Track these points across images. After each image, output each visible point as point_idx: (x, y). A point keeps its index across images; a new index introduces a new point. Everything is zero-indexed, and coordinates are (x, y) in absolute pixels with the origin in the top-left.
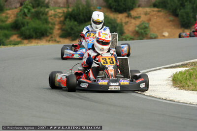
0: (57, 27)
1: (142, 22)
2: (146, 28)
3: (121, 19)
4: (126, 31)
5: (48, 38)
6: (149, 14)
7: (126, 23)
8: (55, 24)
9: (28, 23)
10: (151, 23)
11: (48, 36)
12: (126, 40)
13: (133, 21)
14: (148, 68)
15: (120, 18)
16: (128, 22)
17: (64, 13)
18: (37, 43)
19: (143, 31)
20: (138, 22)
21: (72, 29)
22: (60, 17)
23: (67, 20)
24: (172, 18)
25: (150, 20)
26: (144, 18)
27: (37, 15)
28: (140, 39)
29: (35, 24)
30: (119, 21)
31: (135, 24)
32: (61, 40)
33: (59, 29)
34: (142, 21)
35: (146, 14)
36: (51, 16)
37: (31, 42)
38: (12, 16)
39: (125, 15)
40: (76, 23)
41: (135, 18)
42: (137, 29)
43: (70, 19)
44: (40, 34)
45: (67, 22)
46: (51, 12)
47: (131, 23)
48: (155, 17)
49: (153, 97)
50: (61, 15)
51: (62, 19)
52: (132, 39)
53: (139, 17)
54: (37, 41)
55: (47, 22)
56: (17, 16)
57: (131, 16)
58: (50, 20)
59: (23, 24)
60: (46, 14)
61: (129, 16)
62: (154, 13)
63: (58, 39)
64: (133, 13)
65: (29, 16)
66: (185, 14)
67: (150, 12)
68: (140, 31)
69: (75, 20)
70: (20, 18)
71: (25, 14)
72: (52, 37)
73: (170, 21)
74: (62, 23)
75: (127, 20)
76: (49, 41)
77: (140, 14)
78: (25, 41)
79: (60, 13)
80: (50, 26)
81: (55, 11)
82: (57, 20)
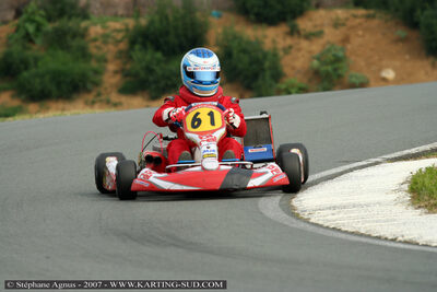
0: (111, 67)
1: (328, 47)
2: (337, 60)
3: (274, 41)
4: (287, 70)
5: (90, 97)
6: (344, 24)
7: (287, 50)
8: (106, 61)
9: (36, 60)
10: (349, 47)
11: (89, 91)
12: (289, 93)
13: (304, 44)
14: (347, 162)
15: (271, 37)
16: (290, 47)
17: (127, 30)
18: (63, 110)
19: (330, 68)
20: (316, 47)
21: (149, 70)
22: (118, 42)
23: (137, 47)
24: (401, 32)
25: (346, 40)
26: (331, 35)
27: (60, 40)
28: (325, 89)
29: (54, 61)
30: (267, 45)
31: (310, 52)
32: (124, 99)
33: (116, 72)
34: (328, 42)
35: (336, 24)
36: (95, 40)
37: (48, 109)
39: (283, 28)
40: (159, 55)
41: (309, 37)
42: (316, 63)
43: (144, 46)
44: (69, 88)
45: (137, 54)
46: (95, 30)
47: (299, 50)
48: (360, 33)
49: (362, 235)
50: (120, 36)
51: (123, 46)
52: (303, 90)
53: (319, 34)
54: (61, 105)
55: (84, 54)
56: (7, 43)
57: (299, 32)
58: (92, 49)
59: (25, 64)
60: (83, 34)
61: (294, 32)
62: (358, 21)
63: (115, 97)
64: (304, 24)
65: (39, 41)
67: (347, 19)
68: (324, 68)
69: (158, 48)
70: (17, 48)
71: (28, 38)
72: (99, 95)
73: (400, 40)
74: (126, 56)
75: (289, 41)
76: (93, 103)
77: (322, 25)
78: (32, 107)
79: (118, 31)
80: (94, 64)
81: (104, 27)
82: (110, 50)
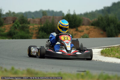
0: (34, 36)
3: (72, 32)
6: (89, 29)
7: (75, 34)
8: (33, 34)
9: (17, 33)
10: (90, 35)
13: (79, 33)
16: (76, 34)
17: (38, 27)
20: (82, 34)
22: (36, 30)
23: (41, 31)
24: (102, 32)
25: (89, 33)
27: (23, 29)
29: (21, 33)
31: (80, 35)
34: (85, 33)
35: (87, 29)
36: (31, 29)
38: (8, 28)
39: (74, 29)
40: (45, 33)
41: (80, 32)
45: (40, 33)
46: (31, 27)
47: (78, 35)
48: (92, 32)
50: (37, 29)
51: (37, 31)
53: (83, 31)
55: (28, 32)
56: (11, 28)
57: (78, 30)
58: (30, 31)
59: (14, 33)
60: (28, 28)
61: (77, 30)
62: (92, 29)
64: (79, 29)
65: (18, 28)
66: (110, 30)
67: (90, 28)
70: (13, 30)
71: (16, 28)
73: (102, 34)
74: (38, 33)
75: (76, 32)
77: (84, 29)
79: (36, 27)
80: (30, 35)
81: (33, 26)
82: (34, 32)
